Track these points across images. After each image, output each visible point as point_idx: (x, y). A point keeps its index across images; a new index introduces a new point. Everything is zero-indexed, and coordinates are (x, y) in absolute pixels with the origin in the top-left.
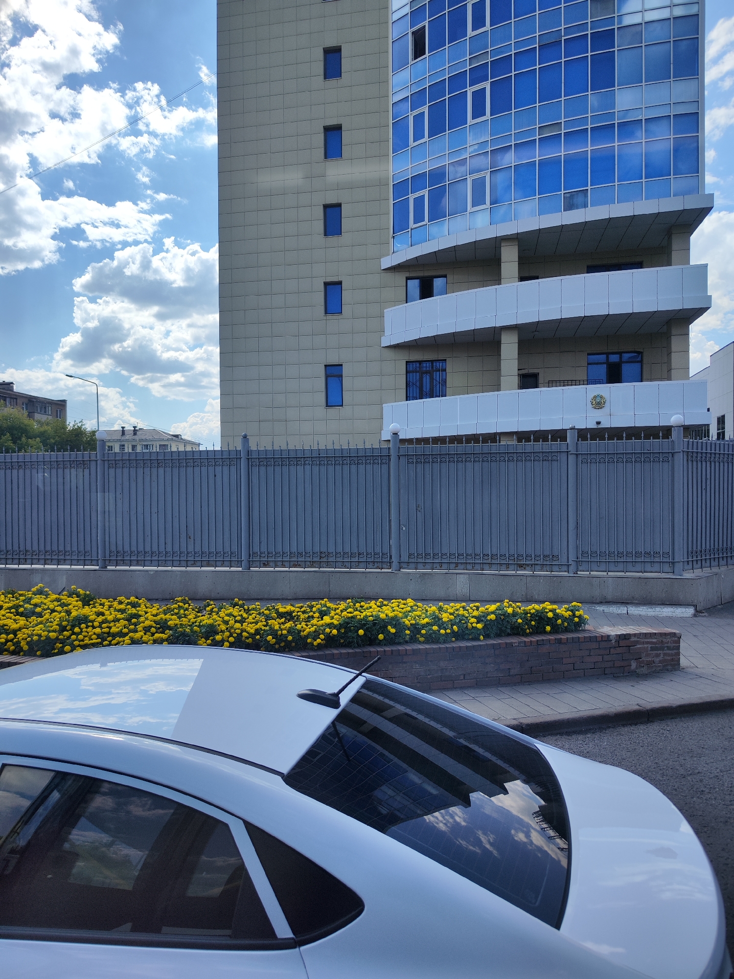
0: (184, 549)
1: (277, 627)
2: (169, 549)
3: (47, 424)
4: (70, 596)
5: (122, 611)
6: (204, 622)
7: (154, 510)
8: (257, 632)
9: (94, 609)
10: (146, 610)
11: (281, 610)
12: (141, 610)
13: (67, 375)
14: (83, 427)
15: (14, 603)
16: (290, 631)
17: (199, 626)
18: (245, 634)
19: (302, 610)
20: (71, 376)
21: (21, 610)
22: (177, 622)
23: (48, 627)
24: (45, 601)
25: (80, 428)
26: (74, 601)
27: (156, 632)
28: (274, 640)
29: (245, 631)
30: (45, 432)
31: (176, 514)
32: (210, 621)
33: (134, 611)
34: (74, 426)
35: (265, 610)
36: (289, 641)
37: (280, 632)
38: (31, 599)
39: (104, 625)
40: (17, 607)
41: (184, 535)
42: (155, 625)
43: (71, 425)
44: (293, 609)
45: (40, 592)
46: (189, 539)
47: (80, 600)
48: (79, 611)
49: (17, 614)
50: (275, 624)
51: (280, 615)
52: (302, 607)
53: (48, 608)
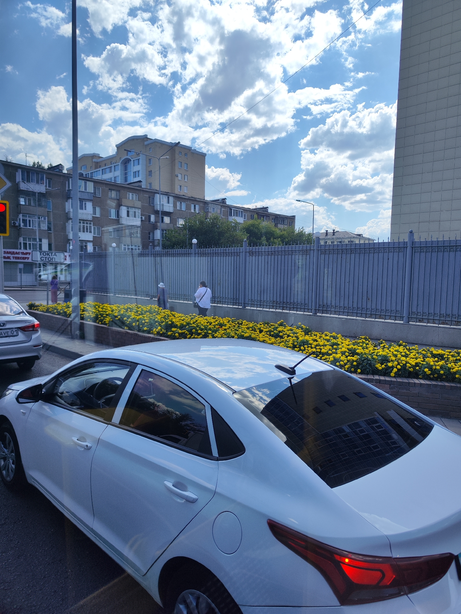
0: (364, 306)
1: (432, 363)
2: (355, 306)
3: (284, 230)
4: (298, 328)
5: (328, 341)
6: (380, 353)
7: (347, 280)
8: (417, 364)
9: (311, 337)
10: (342, 341)
11: (434, 352)
12: (339, 341)
13: (297, 200)
14: (304, 231)
15: (269, 329)
16: (442, 367)
17: (377, 355)
18: (408, 365)
19: (451, 354)
20: (299, 201)
21: (272, 333)
22: (362, 351)
23: (287, 344)
24: (285, 330)
25: (302, 232)
26: (299, 331)
27: (349, 356)
28: (429, 371)
29: (409, 363)
30: (283, 234)
31: (361, 283)
32: (384, 353)
33: (334, 341)
34: (299, 231)
35: (422, 351)
36: (441, 374)
37: (434, 367)
38: (277, 328)
39: (317, 347)
40: (270, 331)
41: (365, 298)
42: (348, 351)
43: (297, 230)
44: (443, 352)
45: (281, 325)
46: (368, 300)
47: (303, 331)
48: (303, 337)
49: (270, 335)
50: (431, 361)
51: (433, 356)
52: (450, 352)
53: (286, 334)
